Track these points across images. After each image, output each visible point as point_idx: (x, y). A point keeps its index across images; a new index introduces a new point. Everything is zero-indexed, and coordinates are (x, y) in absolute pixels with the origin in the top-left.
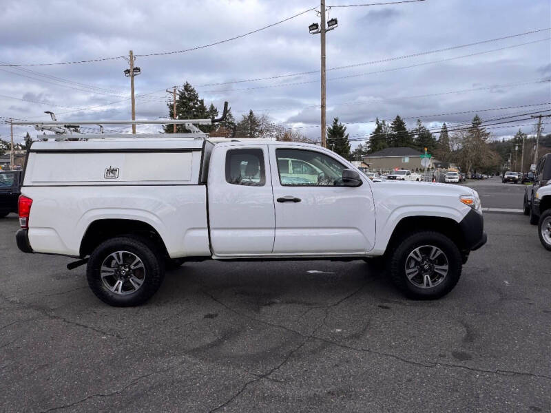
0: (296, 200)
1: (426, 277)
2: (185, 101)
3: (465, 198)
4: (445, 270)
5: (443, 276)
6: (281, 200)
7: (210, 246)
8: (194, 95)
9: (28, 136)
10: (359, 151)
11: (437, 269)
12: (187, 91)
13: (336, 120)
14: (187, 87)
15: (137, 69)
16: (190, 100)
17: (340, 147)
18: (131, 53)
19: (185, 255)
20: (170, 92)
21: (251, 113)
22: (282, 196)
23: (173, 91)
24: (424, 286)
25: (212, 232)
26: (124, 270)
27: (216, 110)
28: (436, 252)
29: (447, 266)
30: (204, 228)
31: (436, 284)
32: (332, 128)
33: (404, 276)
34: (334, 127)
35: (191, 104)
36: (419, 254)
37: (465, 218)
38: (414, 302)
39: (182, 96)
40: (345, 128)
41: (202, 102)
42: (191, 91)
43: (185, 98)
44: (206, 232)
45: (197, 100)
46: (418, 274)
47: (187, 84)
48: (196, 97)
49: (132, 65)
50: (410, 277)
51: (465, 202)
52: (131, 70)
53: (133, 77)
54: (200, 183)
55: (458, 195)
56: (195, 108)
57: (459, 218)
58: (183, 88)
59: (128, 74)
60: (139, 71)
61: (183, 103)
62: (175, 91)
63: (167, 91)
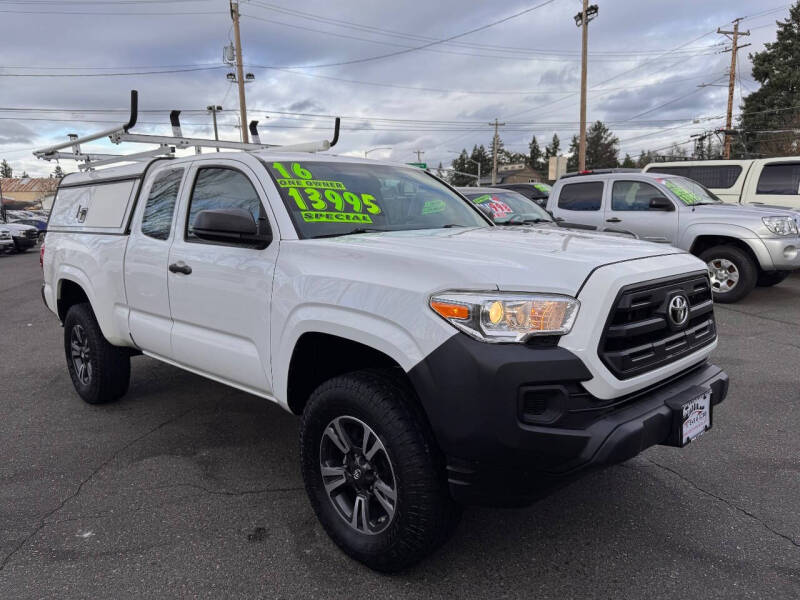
1: (360, 503)
2: (788, 41)
4: (390, 501)
5: (388, 517)
6: (173, 269)
7: (131, 336)
9: (534, 141)
11: (377, 488)
15: (595, 9)
20: (726, 33)
22: (176, 261)
24: (353, 523)
28: (374, 441)
29: (395, 491)
30: (125, 305)
37: (427, 360)
39: (785, 34)
43: (792, 35)
44: (128, 311)
50: (329, 487)
52: (584, 14)
53: (587, 24)
54: (127, 232)
58: (789, 17)
59: (580, 22)
60: (596, 11)
61: (786, 48)
62: (736, 27)
63: (719, 32)
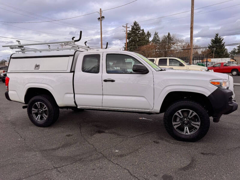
0: (113, 81)
1: (186, 128)
2: (134, 30)
3: (214, 81)
4: (198, 125)
5: (197, 129)
6: (105, 81)
7: (75, 102)
8: (139, 27)
10: (234, 52)
11: (193, 124)
12: (135, 26)
13: (217, 35)
14: (135, 24)
15: (103, 17)
16: (137, 30)
17: (219, 50)
18: (101, 9)
19: (65, 106)
20: (124, 27)
21: (169, 34)
22: (106, 79)
23: (126, 26)
24: (184, 133)
25: (76, 95)
26: (41, 111)
27: (150, 34)
28: (193, 113)
29: (200, 123)
30: (72, 93)
31: (192, 133)
32: (214, 39)
33: (172, 126)
34: (215, 39)
35: (137, 32)
36: (181, 113)
37: (212, 93)
38: (178, 141)
39: (133, 29)
40: (223, 39)
41: (143, 30)
42: (137, 25)
43: (134, 29)
44: (73, 95)
45: (140, 30)
46: (180, 125)
47: (135, 22)
48: (139, 28)
49: (101, 15)
50: (175, 127)
51: (213, 83)
52: (101, 18)
53: (101, 21)
54: (71, 72)
55: (209, 79)
56: (139, 34)
57: (207, 93)
58: (133, 24)
59: (99, 20)
60: (104, 18)
61: (133, 32)
62: (127, 26)
63: (123, 26)
